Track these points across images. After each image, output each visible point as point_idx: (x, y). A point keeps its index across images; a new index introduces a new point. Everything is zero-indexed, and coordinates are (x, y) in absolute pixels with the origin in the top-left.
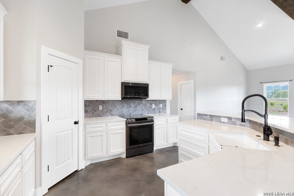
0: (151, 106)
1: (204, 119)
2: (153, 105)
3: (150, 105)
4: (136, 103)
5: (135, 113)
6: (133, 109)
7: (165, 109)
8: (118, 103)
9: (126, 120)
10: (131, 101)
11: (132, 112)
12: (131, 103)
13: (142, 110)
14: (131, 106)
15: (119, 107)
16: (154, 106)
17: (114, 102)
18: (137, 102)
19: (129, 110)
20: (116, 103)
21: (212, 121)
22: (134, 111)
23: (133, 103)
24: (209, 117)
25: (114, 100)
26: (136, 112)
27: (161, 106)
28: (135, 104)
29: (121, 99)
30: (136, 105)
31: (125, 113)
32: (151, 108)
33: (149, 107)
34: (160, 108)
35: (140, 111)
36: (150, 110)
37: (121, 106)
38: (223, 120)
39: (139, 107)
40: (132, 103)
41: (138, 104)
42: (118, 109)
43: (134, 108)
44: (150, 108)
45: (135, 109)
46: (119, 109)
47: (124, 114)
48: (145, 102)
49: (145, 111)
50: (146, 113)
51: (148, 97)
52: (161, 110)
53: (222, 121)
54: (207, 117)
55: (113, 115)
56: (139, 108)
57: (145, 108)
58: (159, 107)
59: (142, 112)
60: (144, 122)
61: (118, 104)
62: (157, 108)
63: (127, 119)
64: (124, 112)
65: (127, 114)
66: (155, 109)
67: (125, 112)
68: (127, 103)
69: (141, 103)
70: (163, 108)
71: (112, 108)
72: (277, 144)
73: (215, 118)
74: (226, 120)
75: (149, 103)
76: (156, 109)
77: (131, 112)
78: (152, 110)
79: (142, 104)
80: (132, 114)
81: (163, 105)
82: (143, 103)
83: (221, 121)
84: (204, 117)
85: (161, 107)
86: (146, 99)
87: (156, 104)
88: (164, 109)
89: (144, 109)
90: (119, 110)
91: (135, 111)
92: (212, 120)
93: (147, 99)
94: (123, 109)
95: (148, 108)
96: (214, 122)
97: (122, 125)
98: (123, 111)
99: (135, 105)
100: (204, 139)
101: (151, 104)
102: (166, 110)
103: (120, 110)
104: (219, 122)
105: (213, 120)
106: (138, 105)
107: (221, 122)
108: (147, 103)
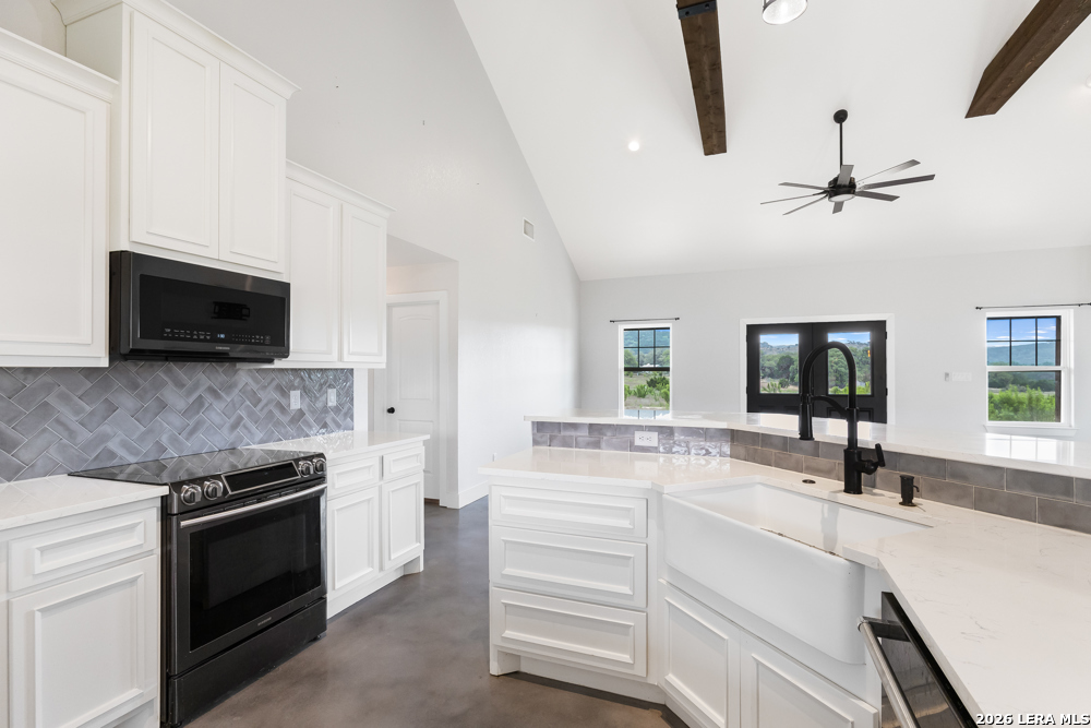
0: (283, 402)
1: (566, 443)
2: (293, 393)
3: (276, 396)
4: (196, 387)
5: (191, 446)
6: (177, 421)
7: (350, 414)
8: (63, 388)
9: (165, 490)
10: (168, 372)
11: (174, 440)
12: (164, 384)
13: (234, 427)
14: (163, 406)
15: (77, 412)
16: (296, 401)
17: (30, 383)
18: (203, 377)
19: (150, 431)
20: (48, 388)
21: (599, 448)
22: (185, 433)
23: (180, 385)
24: (584, 433)
25: (28, 370)
26: (200, 435)
27: (332, 398)
28: (189, 393)
29: (105, 363)
30: (195, 396)
31: (121, 452)
32: (283, 409)
33: (271, 407)
34: (325, 409)
35: (225, 431)
36: (278, 424)
37: (88, 409)
38: (641, 439)
39: (218, 406)
40: (170, 384)
41: (212, 391)
42: (67, 428)
43: (186, 413)
44: (277, 413)
45: (192, 423)
46: (76, 426)
47: (113, 455)
48: (250, 381)
49: (253, 428)
50: (259, 435)
51: (285, 354)
52: (328, 420)
53: (638, 442)
54: (579, 434)
55: (19, 469)
56: (215, 413)
57: (251, 414)
58: (319, 405)
59: (231, 438)
60: (279, 490)
61: (64, 398)
62: (313, 412)
63: (176, 486)
64: (113, 445)
65: (135, 453)
66: (301, 413)
67: (124, 445)
68: (134, 386)
69: (229, 388)
70: (337, 410)
71: (9, 422)
72: (907, 501)
73: (609, 434)
74: (652, 439)
75: (275, 383)
76: (308, 416)
77: (164, 440)
78: (285, 419)
79: (237, 391)
80: (172, 452)
81: (338, 395)
82: (240, 387)
83: (632, 443)
84: (563, 433)
85: (330, 404)
86: (271, 361)
87: (306, 391)
88: (346, 415)
89: (246, 420)
90: (72, 434)
91: (192, 433)
92: (597, 445)
93: (278, 364)
94: (106, 428)
95: (266, 410)
96: (605, 452)
97: (132, 528)
98: (105, 438)
99: (191, 400)
100: (625, 523)
101: (284, 392)
102: (352, 420)
103: (85, 435)
104: (625, 449)
105: (603, 444)
106: (209, 399)
107: (633, 447)
108: (264, 388)
